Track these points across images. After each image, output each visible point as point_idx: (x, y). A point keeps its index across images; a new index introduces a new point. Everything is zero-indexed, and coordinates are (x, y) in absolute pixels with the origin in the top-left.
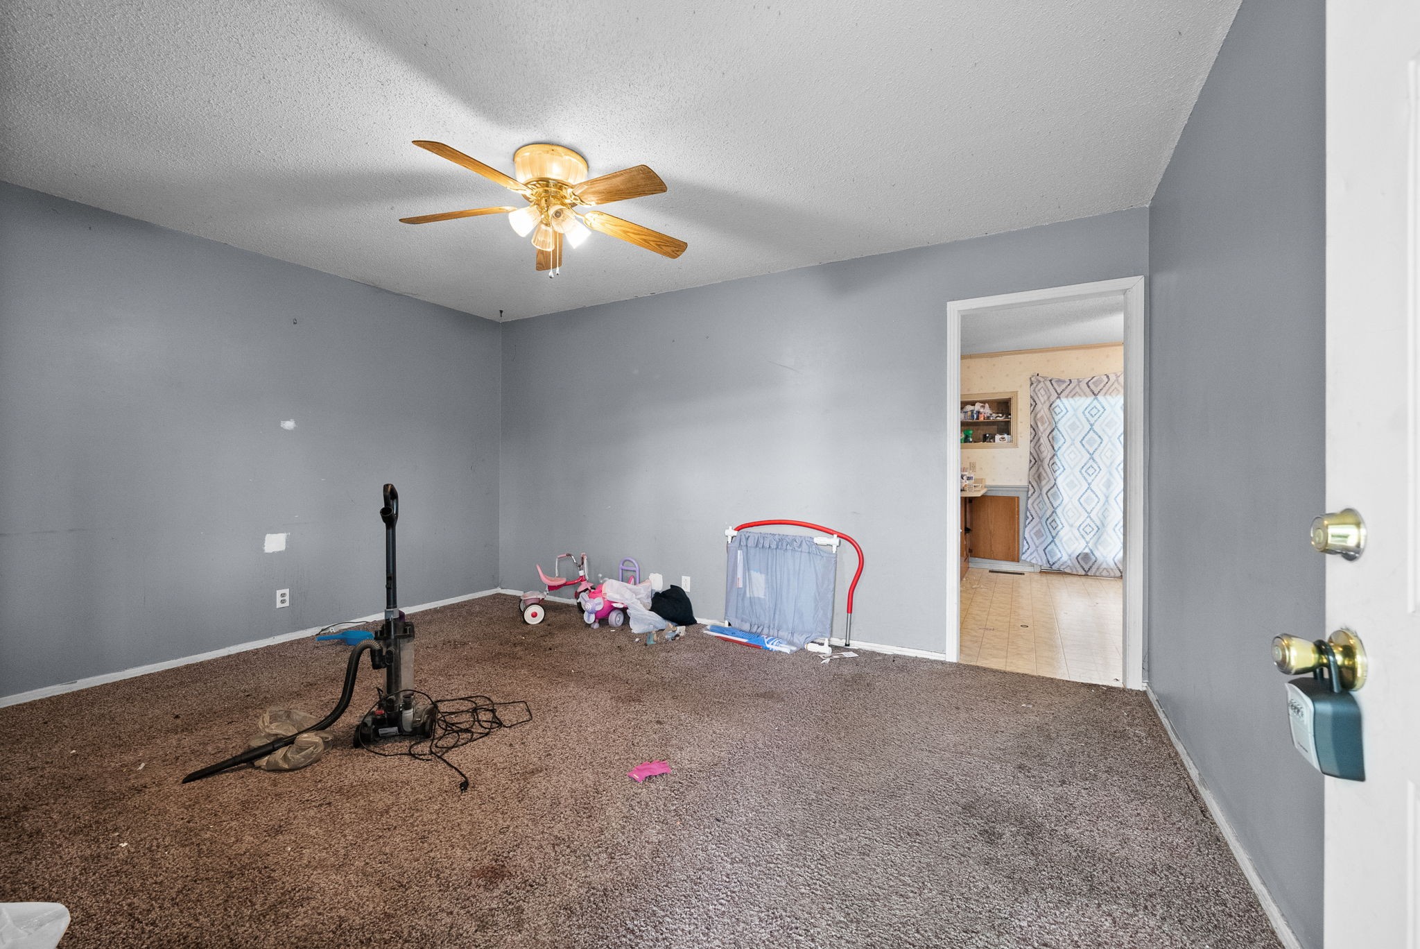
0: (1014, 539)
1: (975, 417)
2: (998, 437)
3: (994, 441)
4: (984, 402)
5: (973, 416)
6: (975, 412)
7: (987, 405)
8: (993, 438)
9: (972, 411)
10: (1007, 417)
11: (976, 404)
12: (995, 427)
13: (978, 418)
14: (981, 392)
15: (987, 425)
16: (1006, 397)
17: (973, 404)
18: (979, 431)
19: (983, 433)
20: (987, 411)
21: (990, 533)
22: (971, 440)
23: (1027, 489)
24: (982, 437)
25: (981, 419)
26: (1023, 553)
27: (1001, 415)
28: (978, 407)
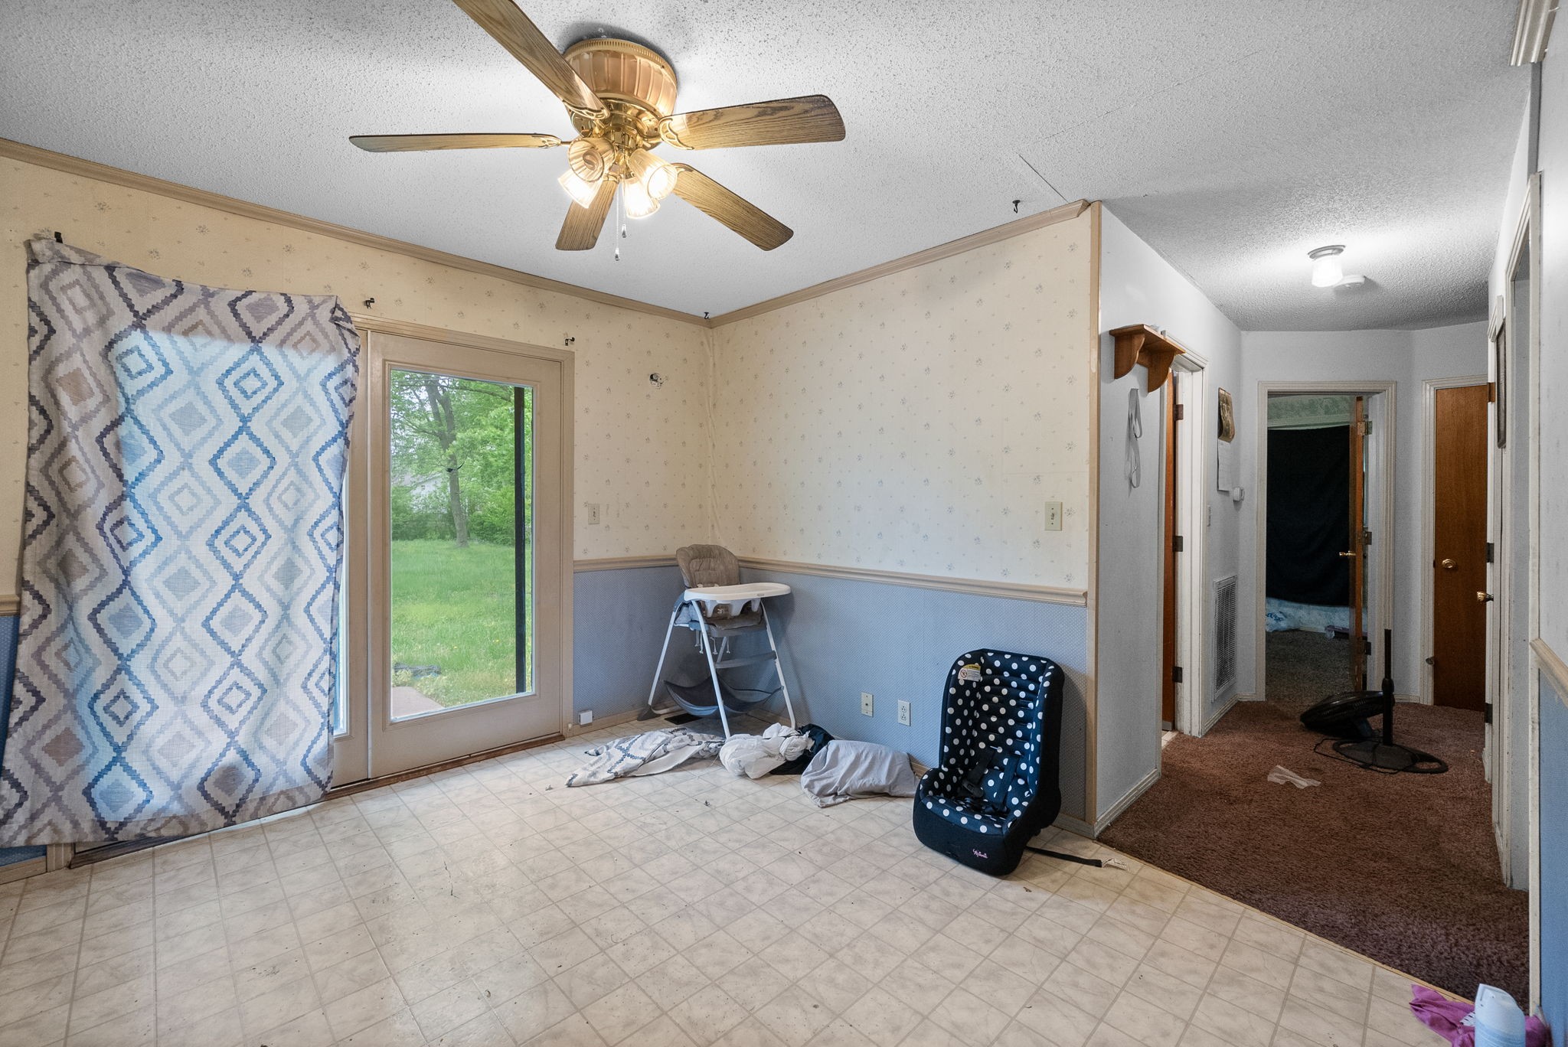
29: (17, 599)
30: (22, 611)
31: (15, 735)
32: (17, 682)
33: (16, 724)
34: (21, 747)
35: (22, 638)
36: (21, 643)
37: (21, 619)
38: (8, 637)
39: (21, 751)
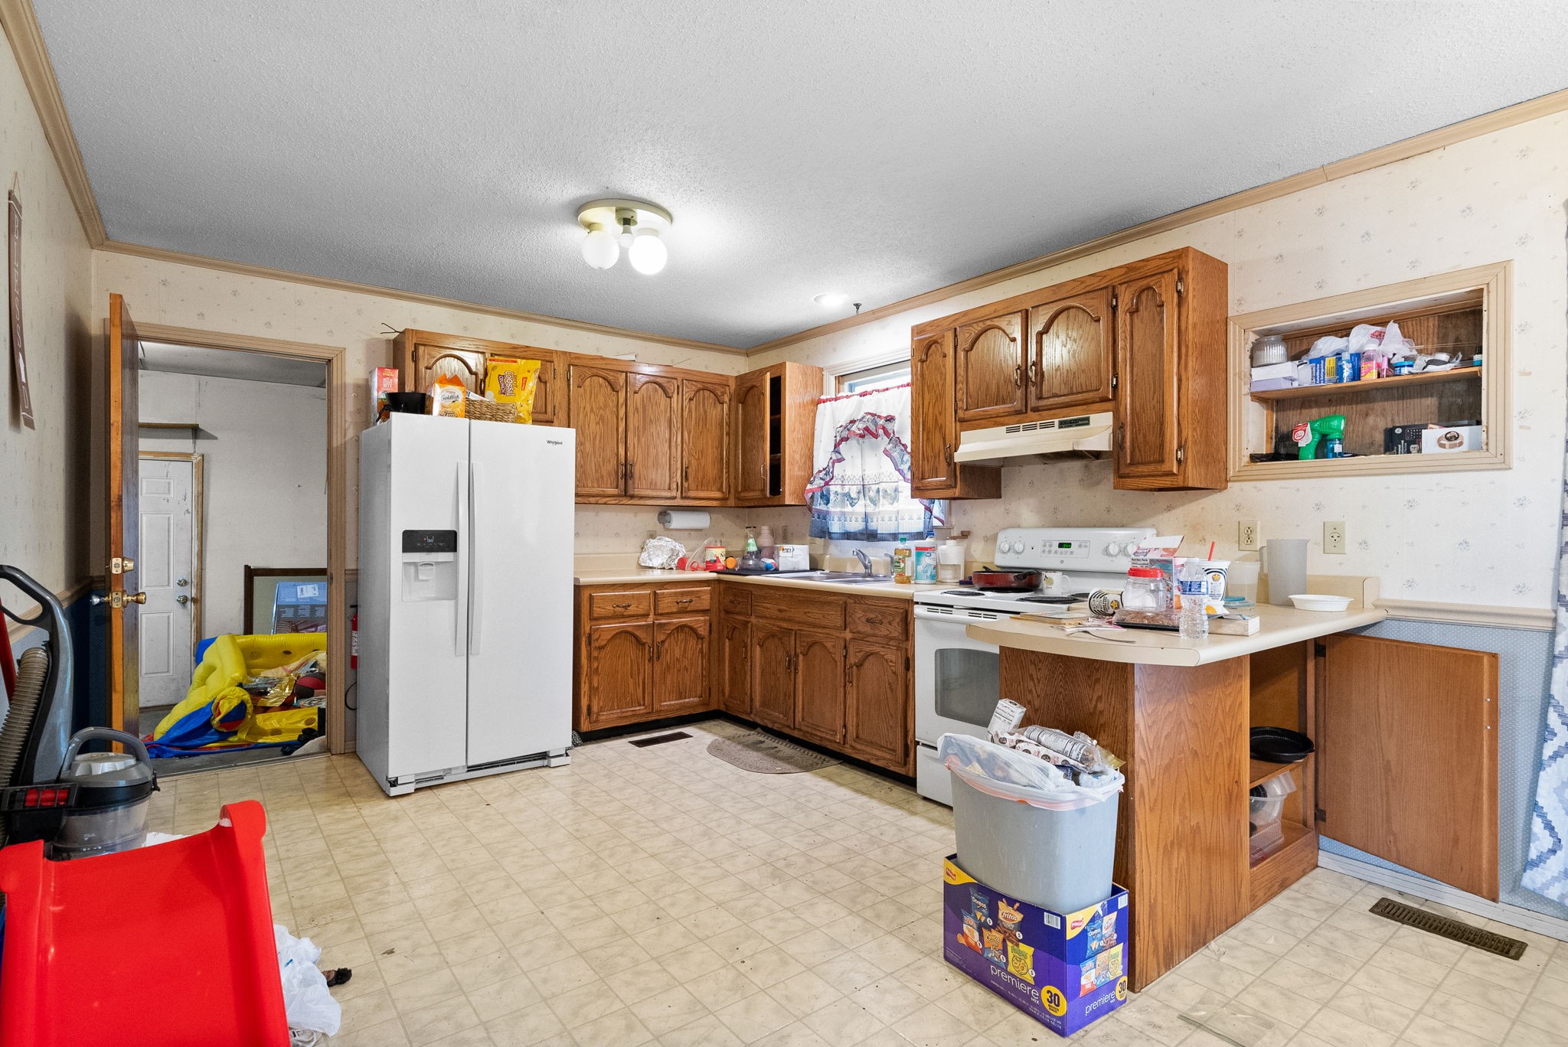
0: (1477, 811)
1: (1347, 372)
2: (1432, 435)
3: (1420, 451)
4: (1381, 321)
5: (1339, 370)
6: (1346, 356)
7: (1393, 328)
8: (1417, 439)
9: (1338, 355)
10: (1468, 361)
11: (1354, 331)
12: (1430, 402)
13: (1356, 375)
14: (1364, 285)
15: (1402, 397)
16: (1457, 289)
17: (1343, 330)
18: (1371, 420)
19: (1383, 424)
20: (1395, 344)
21: (1387, 768)
22: (1338, 448)
23: (1549, 625)
24: (1379, 438)
25: (1370, 377)
26: (1534, 864)
27: (1444, 357)
28: (1360, 339)
29: (1553, 615)
30: (1558, 629)
31: (1548, 769)
32: (1551, 709)
33: (1551, 757)
34: (1555, 786)
35: (1557, 660)
36: (1556, 666)
37: (1557, 639)
38: (1543, 658)
39: (1555, 790)
